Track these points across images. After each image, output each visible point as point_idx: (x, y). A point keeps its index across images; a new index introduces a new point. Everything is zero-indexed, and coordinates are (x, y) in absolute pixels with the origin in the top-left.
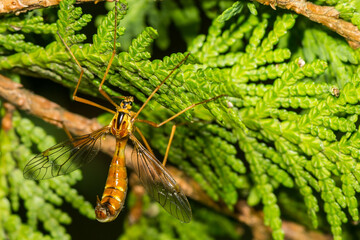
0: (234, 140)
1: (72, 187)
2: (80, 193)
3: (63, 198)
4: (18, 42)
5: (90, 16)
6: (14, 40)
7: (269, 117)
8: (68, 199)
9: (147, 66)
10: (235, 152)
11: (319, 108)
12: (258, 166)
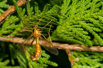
0: (81, 26)
1: (48, 60)
2: (51, 61)
3: (47, 64)
4: (14, 26)
5: (25, 9)
6: (12, 26)
7: (84, 14)
8: (49, 64)
9: (41, 14)
10: (83, 29)
11: (92, 4)
12: (90, 30)
